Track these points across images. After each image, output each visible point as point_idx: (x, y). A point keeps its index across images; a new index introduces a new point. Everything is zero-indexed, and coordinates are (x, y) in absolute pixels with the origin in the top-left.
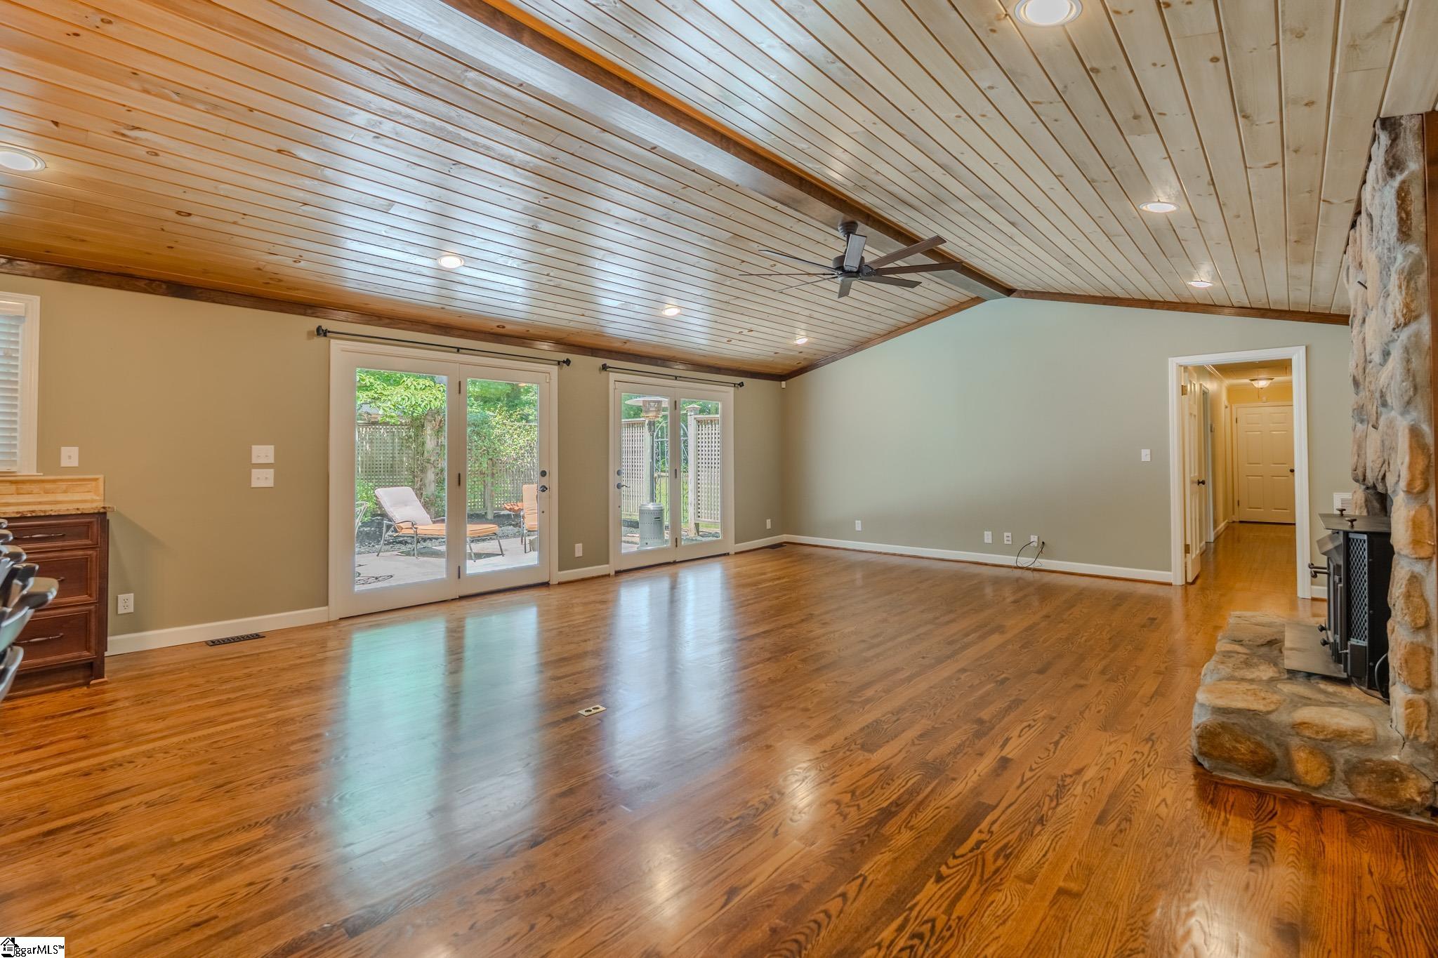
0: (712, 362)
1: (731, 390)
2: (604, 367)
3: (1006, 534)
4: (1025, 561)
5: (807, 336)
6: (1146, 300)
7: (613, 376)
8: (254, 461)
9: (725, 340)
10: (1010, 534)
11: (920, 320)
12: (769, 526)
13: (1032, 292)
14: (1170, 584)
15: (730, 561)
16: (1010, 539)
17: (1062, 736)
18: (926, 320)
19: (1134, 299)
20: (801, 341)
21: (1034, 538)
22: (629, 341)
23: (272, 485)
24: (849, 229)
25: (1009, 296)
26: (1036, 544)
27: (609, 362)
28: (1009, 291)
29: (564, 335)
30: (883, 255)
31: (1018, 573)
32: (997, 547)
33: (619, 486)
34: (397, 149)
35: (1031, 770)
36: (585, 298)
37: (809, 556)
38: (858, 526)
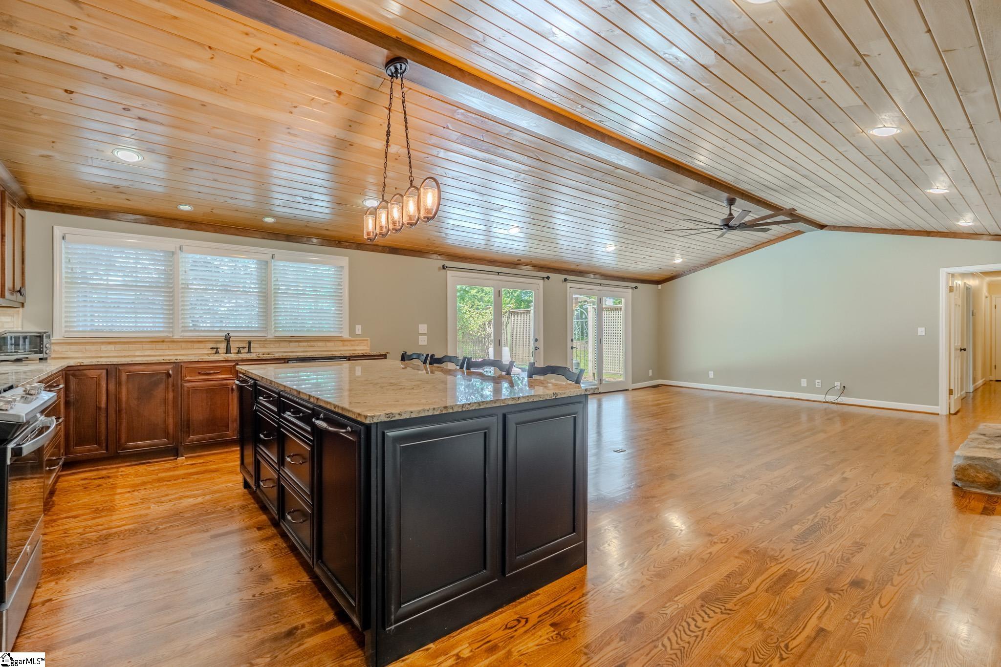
0: (620, 274)
1: (630, 291)
2: (566, 280)
3: (817, 381)
4: (830, 398)
5: (682, 258)
6: (924, 231)
7: (569, 285)
8: (420, 332)
9: (633, 262)
10: (820, 381)
11: (757, 246)
12: (651, 374)
13: (839, 227)
14: (938, 414)
15: (630, 394)
16: (820, 384)
17: (875, 473)
18: (761, 246)
19: (914, 231)
20: (678, 260)
21: (837, 384)
22: (580, 265)
23: (426, 344)
24: (731, 202)
25: (822, 229)
26: (839, 388)
27: (569, 277)
28: (822, 227)
29: (547, 263)
30: (757, 217)
31: (826, 405)
32: (810, 389)
33: (572, 348)
34: (507, 181)
35: (860, 482)
36: (552, 241)
37: (679, 393)
38: (711, 375)
